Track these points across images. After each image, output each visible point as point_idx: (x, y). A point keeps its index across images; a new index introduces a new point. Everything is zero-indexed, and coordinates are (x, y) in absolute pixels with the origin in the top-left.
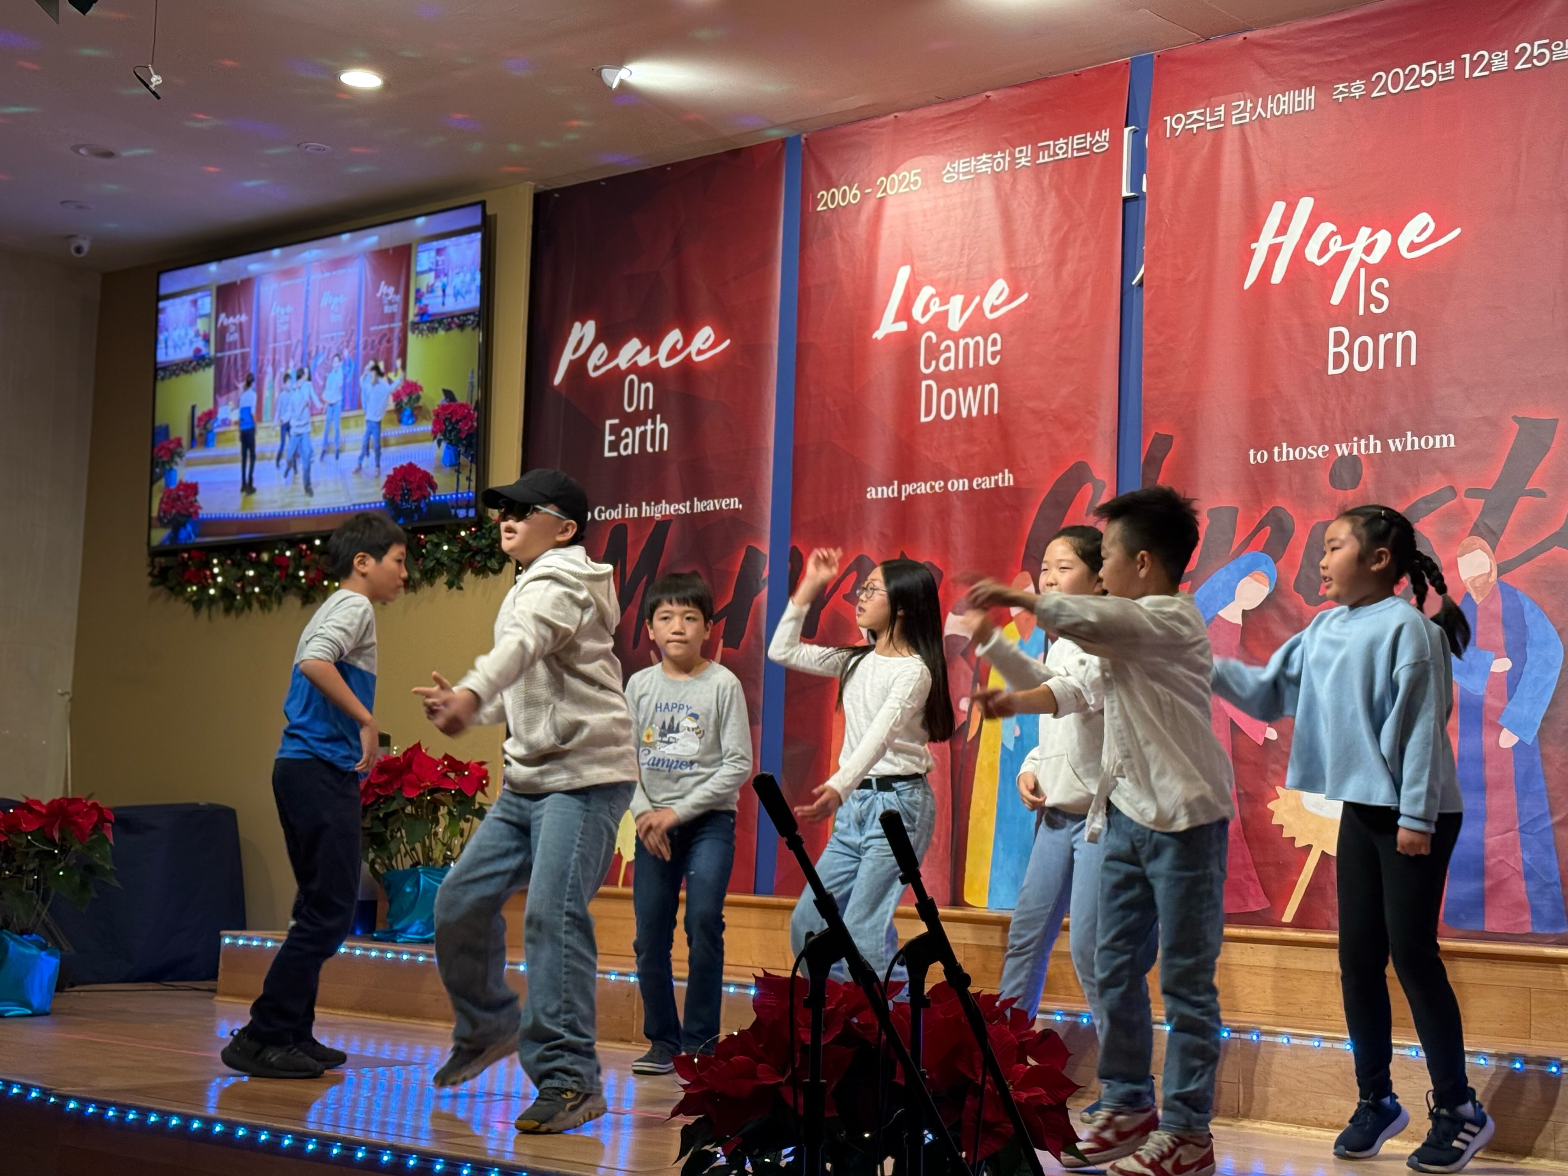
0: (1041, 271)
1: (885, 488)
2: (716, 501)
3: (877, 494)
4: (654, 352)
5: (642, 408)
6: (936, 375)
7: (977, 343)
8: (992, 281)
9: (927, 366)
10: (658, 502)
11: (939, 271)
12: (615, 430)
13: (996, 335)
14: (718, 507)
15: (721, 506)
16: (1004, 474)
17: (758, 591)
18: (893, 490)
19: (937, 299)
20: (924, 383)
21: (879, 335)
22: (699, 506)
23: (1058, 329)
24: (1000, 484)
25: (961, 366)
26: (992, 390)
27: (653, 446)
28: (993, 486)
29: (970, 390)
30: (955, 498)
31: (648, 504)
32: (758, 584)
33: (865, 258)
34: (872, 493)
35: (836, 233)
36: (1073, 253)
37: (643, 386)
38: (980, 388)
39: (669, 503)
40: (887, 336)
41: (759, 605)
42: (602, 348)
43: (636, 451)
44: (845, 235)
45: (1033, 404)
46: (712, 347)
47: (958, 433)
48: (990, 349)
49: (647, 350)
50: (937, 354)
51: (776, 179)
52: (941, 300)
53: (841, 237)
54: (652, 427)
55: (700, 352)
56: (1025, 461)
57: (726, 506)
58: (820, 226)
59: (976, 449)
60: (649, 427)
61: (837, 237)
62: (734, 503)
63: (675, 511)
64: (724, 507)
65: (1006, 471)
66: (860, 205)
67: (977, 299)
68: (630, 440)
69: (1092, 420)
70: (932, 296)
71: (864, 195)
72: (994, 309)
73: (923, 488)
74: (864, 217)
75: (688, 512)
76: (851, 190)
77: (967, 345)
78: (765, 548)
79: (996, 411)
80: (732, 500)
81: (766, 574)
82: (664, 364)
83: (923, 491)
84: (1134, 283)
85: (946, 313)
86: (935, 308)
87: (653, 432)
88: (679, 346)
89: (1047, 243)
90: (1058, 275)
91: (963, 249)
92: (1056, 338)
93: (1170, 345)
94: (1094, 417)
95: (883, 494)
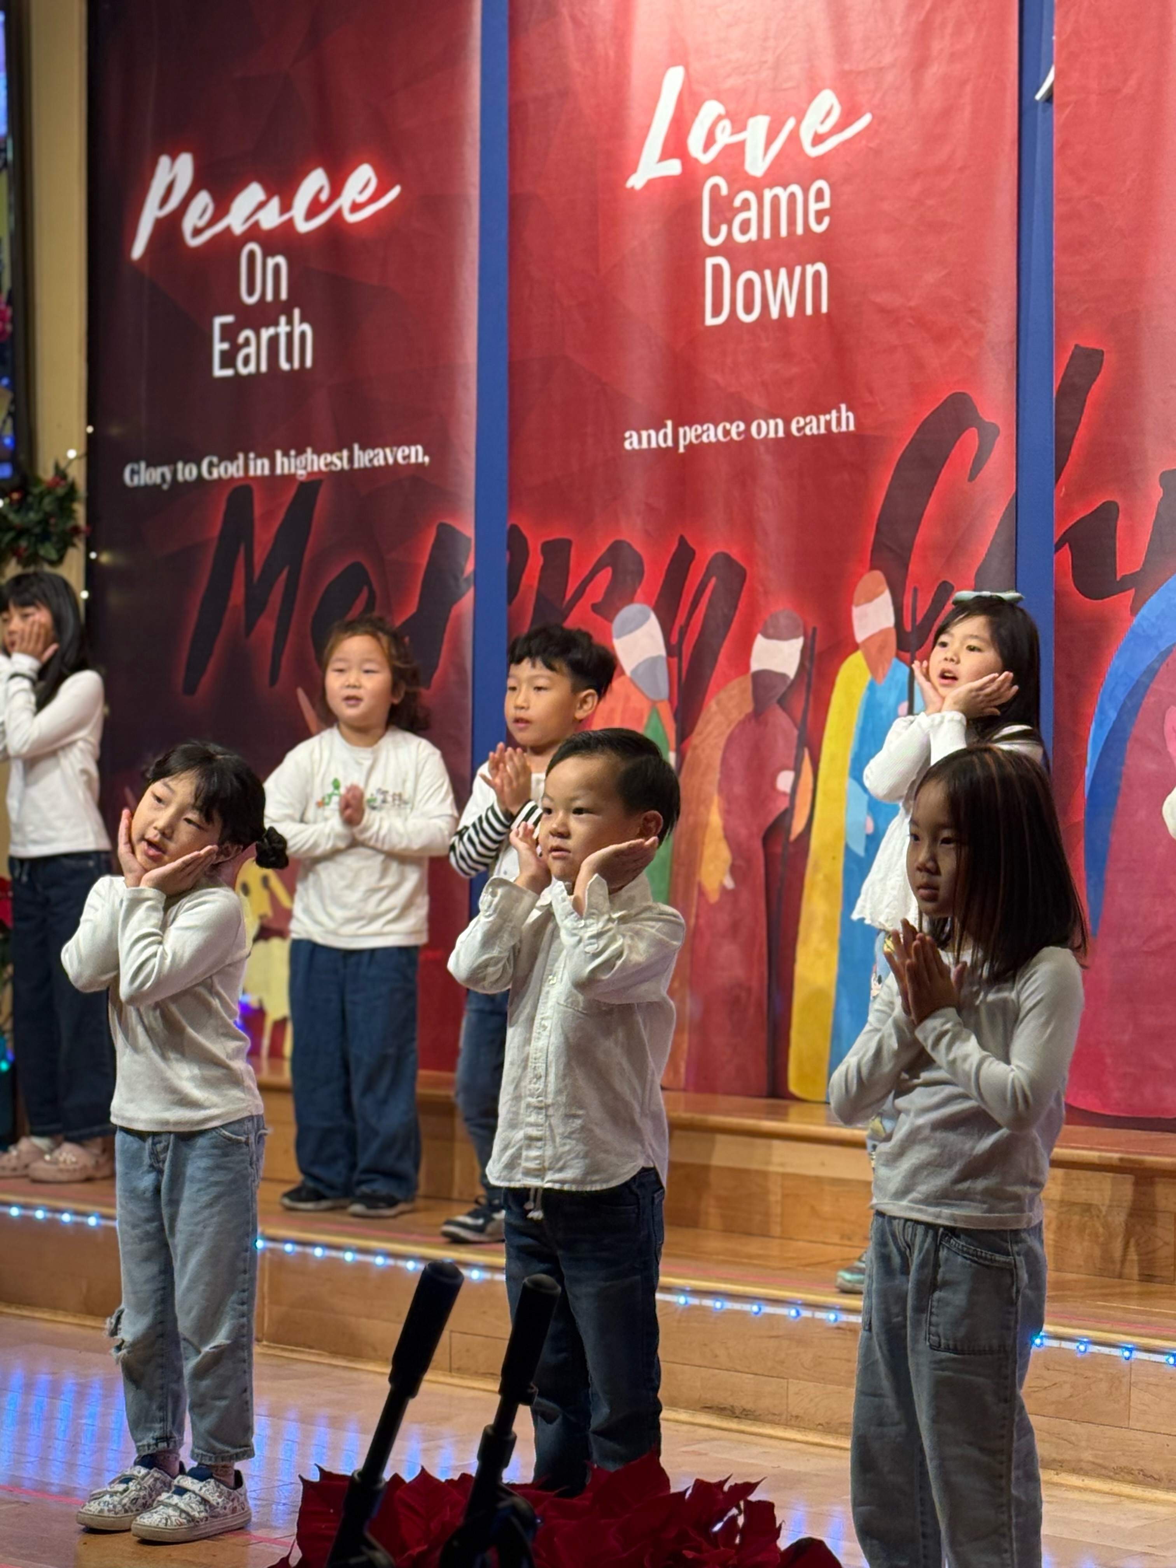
0: (890, 77)
1: (653, 433)
2: (388, 451)
3: (640, 441)
4: (286, 207)
5: (269, 297)
6: (728, 249)
7: (792, 197)
8: (814, 94)
9: (714, 233)
10: (300, 452)
11: (729, 76)
12: (228, 333)
13: (821, 184)
14: (391, 461)
15: (396, 460)
16: (839, 411)
17: (456, 597)
18: (665, 435)
19: (726, 123)
20: (710, 262)
21: (636, 182)
22: (363, 458)
23: (917, 174)
24: (834, 428)
25: (767, 234)
26: (817, 275)
27: (290, 359)
28: (823, 430)
29: (783, 272)
30: (762, 449)
31: (286, 454)
32: (458, 586)
33: (612, 53)
34: (632, 441)
35: (565, 11)
36: (939, 45)
37: (271, 262)
38: (798, 270)
39: (318, 452)
40: (650, 184)
41: (459, 617)
42: (203, 199)
43: (264, 369)
44: (580, 15)
45: (883, 298)
46: (373, 199)
47: (765, 345)
48: (814, 207)
49: (275, 203)
50: (728, 215)
52: (733, 122)
53: (574, 19)
54: (288, 329)
55: (356, 207)
56: (871, 391)
57: (404, 458)
59: (795, 370)
60: (283, 329)
61: (568, 19)
62: (416, 454)
63: (327, 465)
64: (400, 460)
65: (843, 407)
67: (791, 123)
68: (252, 350)
69: (973, 322)
70: (720, 118)
72: (818, 139)
73: (712, 434)
75: (346, 466)
77: (776, 199)
78: (467, 528)
79: (824, 309)
80: (413, 449)
81: (469, 567)
82: (303, 227)
83: (713, 439)
84: (1038, 96)
85: (741, 145)
86: (724, 137)
87: (290, 336)
88: (324, 197)
89: (899, 30)
90: (917, 87)
91: (766, 39)
92: (916, 189)
93: (1097, 199)
94: (981, 320)
95: (649, 442)
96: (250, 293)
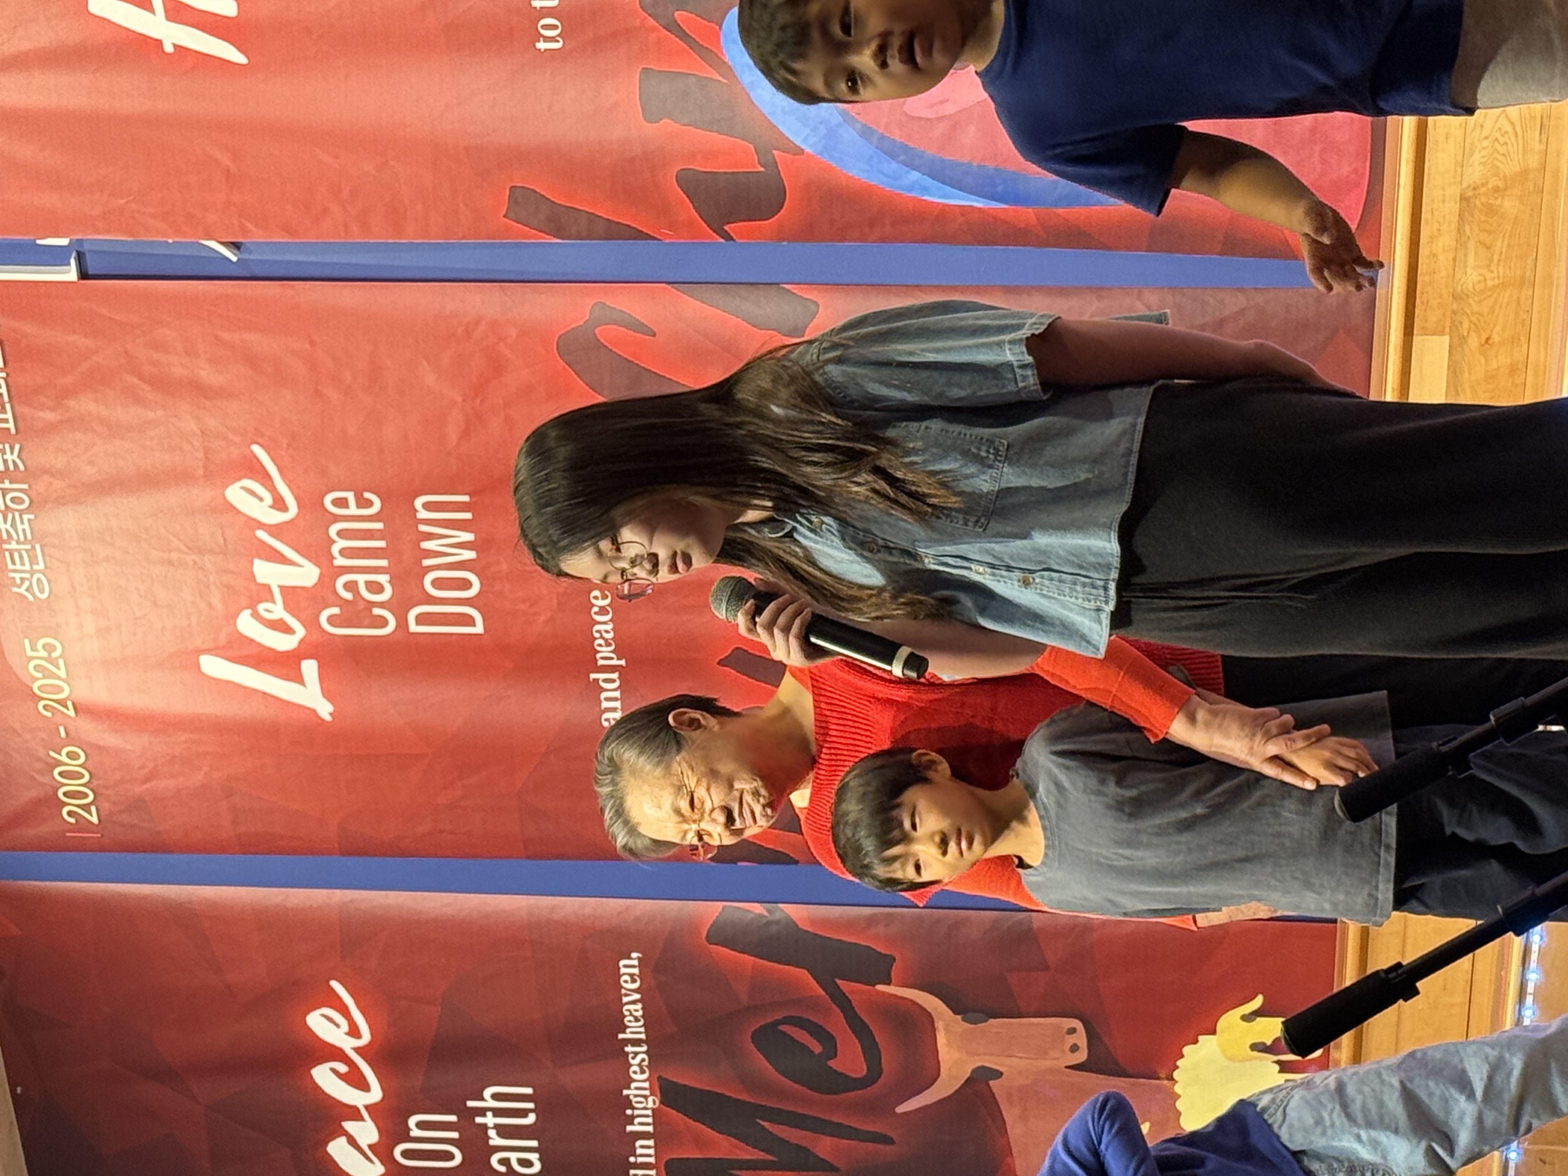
0: (212, 423)
1: (603, 695)
2: (625, 1000)
3: (613, 710)
4: (354, 1114)
5: (455, 1135)
6: (400, 607)
7: (341, 534)
8: (231, 508)
9: (384, 623)
10: (627, 1103)
11: (210, 605)
13: (328, 501)
14: (637, 996)
15: (635, 991)
17: (790, 924)
18: (606, 681)
19: (261, 608)
20: (413, 628)
21: (325, 710)
22: (635, 1029)
23: (318, 394)
25: (384, 563)
26: (427, 506)
27: (523, 1113)
29: (426, 545)
31: (631, 1120)
32: (777, 922)
33: (185, 736)
35: (139, 789)
36: (178, 367)
37: (415, 1132)
38: (422, 528)
39: (628, 1082)
40: (327, 694)
41: (813, 922)
43: (534, 1143)
44: (143, 772)
45: (453, 433)
46: (344, 1011)
47: (504, 567)
48: (353, 510)
49: (348, 1126)
50: (361, 605)
51: (41, 899)
52: (262, 600)
53: (147, 780)
54: (489, 1114)
55: (354, 1032)
57: (634, 981)
58: (125, 818)
60: (490, 1120)
61: (148, 786)
62: (629, 967)
63: (643, 1072)
64: (636, 985)
66: (91, 748)
67: (261, 534)
68: (513, 1156)
69: (480, 330)
70: (256, 616)
71: (70, 740)
72: (279, 504)
73: (604, 627)
74: (111, 739)
75: (644, 1048)
76: (60, 763)
77: (343, 552)
78: (711, 910)
79: (466, 498)
80: (623, 970)
81: (758, 909)
82: (376, 1094)
83: (609, 627)
84: (234, 259)
85: (285, 590)
86: (277, 610)
87: (498, 1113)
88: (343, 1068)
89: (160, 413)
90: (221, 393)
91: (170, 563)
92: (334, 396)
93: (345, 193)
94: (477, 322)
95: (615, 699)
96: (450, 1156)
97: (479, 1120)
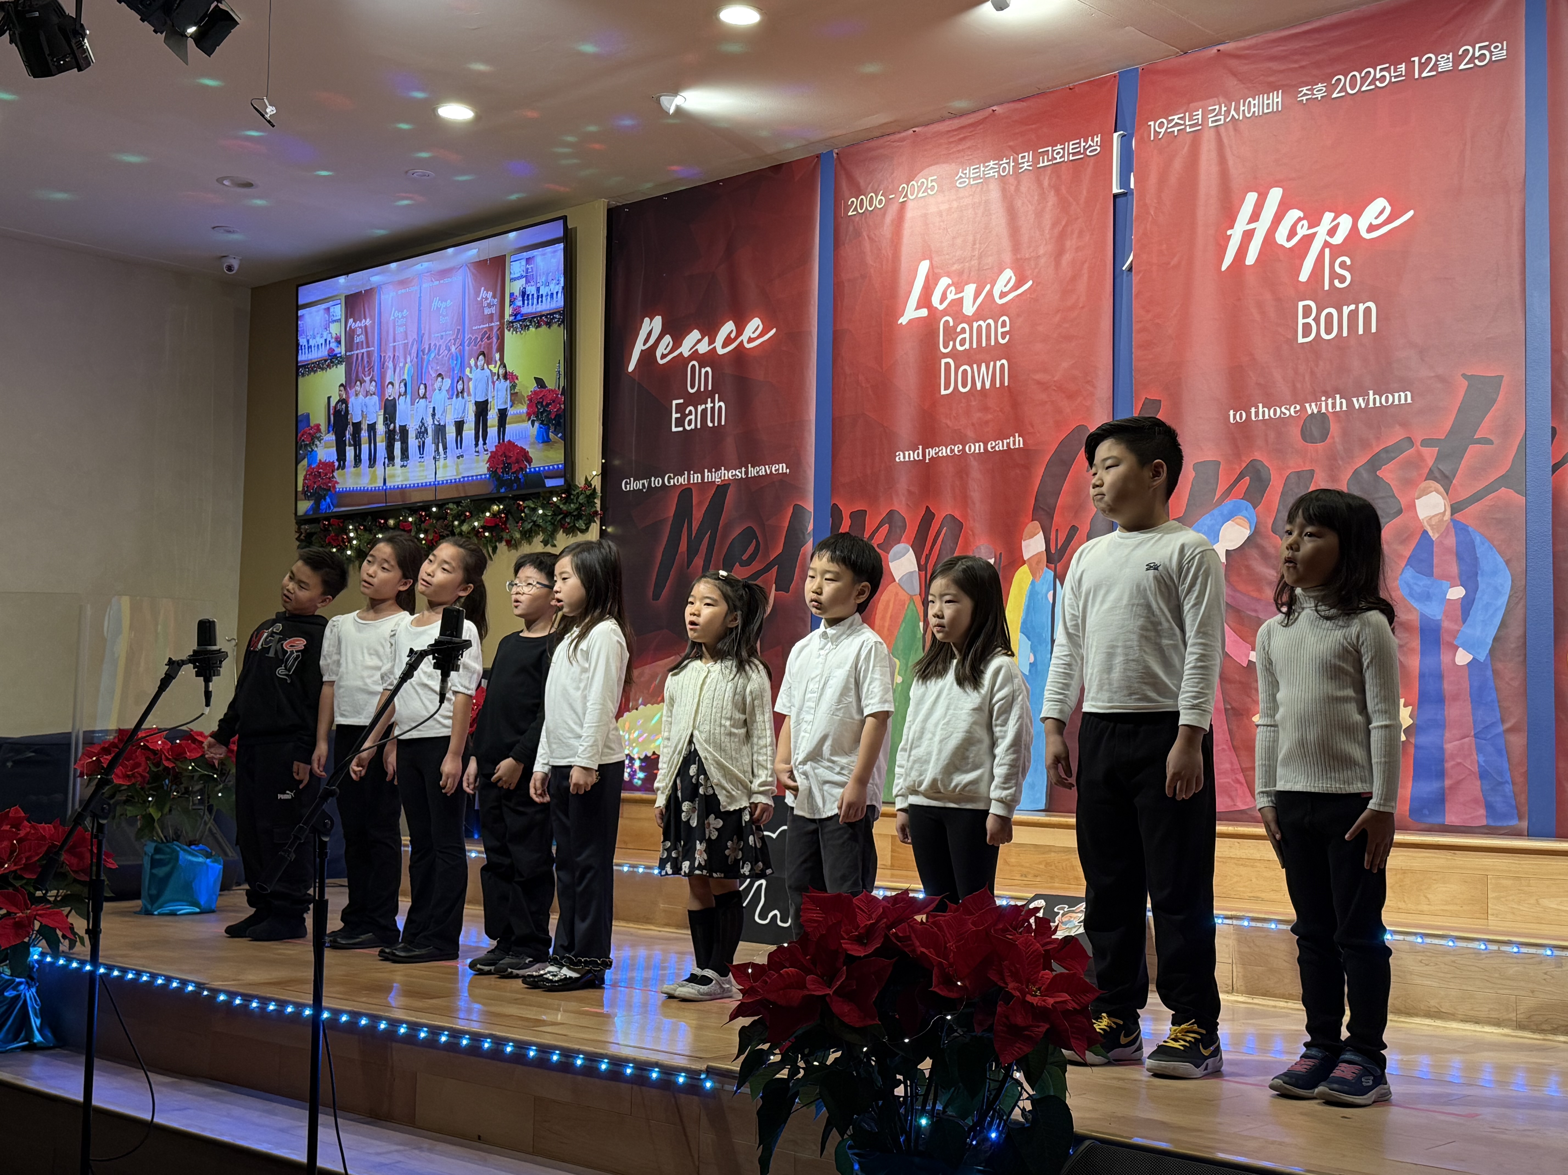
1: (911, 452)
2: (767, 467)
3: (904, 457)
4: (712, 341)
5: (702, 389)
6: (953, 354)
7: (989, 325)
8: (1001, 272)
9: (946, 347)
10: (718, 469)
11: (954, 264)
12: (680, 408)
13: (1005, 318)
14: (768, 472)
15: (771, 471)
16: (1014, 437)
17: (804, 543)
18: (918, 453)
19: (953, 288)
20: (943, 361)
21: (903, 320)
22: (753, 472)
23: (1058, 311)
24: (1012, 447)
25: (975, 346)
26: (1002, 366)
27: (713, 421)
28: (1005, 448)
29: (983, 366)
30: (972, 459)
31: (710, 471)
32: (804, 537)
33: (890, 255)
34: (900, 457)
35: (865, 234)
36: (1070, 243)
37: (703, 371)
38: (992, 363)
39: (728, 469)
40: (911, 321)
42: (668, 339)
43: (699, 426)
44: (873, 236)
45: (1038, 377)
46: (760, 336)
47: (973, 403)
48: (1000, 330)
49: (706, 339)
50: (954, 336)
51: (813, 190)
52: (956, 288)
53: (869, 237)
54: (712, 405)
55: (750, 340)
56: (1032, 426)
57: (776, 471)
58: (851, 228)
59: (990, 417)
60: (709, 405)
61: (866, 238)
62: (782, 468)
63: (733, 476)
64: (774, 472)
65: (1017, 435)
66: (884, 210)
67: (988, 287)
68: (693, 417)
69: (1089, 388)
70: (949, 286)
71: (888, 201)
72: (1003, 295)
73: (944, 452)
74: (888, 219)
75: (744, 477)
76: (877, 197)
77: (980, 326)
78: (809, 506)
79: (1006, 384)
80: (781, 465)
81: (810, 527)
82: (721, 351)
83: (944, 454)
84: (1124, 269)
85: (962, 299)
86: (951, 296)
87: (713, 408)
88: (733, 336)
89: (1048, 236)
90: (1058, 264)
91: (974, 244)
92: (1057, 318)
93: (1157, 321)
94: (1094, 386)
95: (909, 457)
96: (692, 387)
97: (709, 400)
